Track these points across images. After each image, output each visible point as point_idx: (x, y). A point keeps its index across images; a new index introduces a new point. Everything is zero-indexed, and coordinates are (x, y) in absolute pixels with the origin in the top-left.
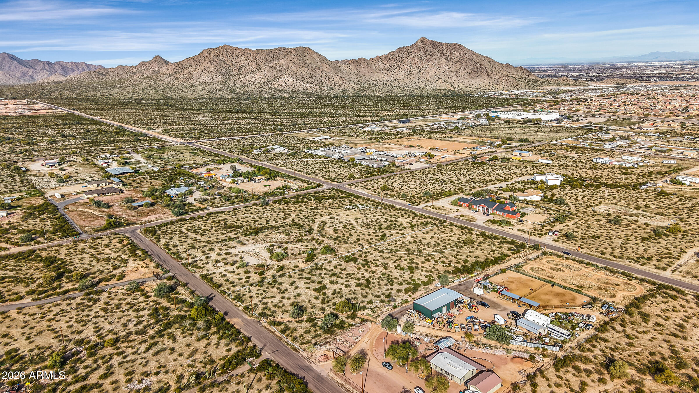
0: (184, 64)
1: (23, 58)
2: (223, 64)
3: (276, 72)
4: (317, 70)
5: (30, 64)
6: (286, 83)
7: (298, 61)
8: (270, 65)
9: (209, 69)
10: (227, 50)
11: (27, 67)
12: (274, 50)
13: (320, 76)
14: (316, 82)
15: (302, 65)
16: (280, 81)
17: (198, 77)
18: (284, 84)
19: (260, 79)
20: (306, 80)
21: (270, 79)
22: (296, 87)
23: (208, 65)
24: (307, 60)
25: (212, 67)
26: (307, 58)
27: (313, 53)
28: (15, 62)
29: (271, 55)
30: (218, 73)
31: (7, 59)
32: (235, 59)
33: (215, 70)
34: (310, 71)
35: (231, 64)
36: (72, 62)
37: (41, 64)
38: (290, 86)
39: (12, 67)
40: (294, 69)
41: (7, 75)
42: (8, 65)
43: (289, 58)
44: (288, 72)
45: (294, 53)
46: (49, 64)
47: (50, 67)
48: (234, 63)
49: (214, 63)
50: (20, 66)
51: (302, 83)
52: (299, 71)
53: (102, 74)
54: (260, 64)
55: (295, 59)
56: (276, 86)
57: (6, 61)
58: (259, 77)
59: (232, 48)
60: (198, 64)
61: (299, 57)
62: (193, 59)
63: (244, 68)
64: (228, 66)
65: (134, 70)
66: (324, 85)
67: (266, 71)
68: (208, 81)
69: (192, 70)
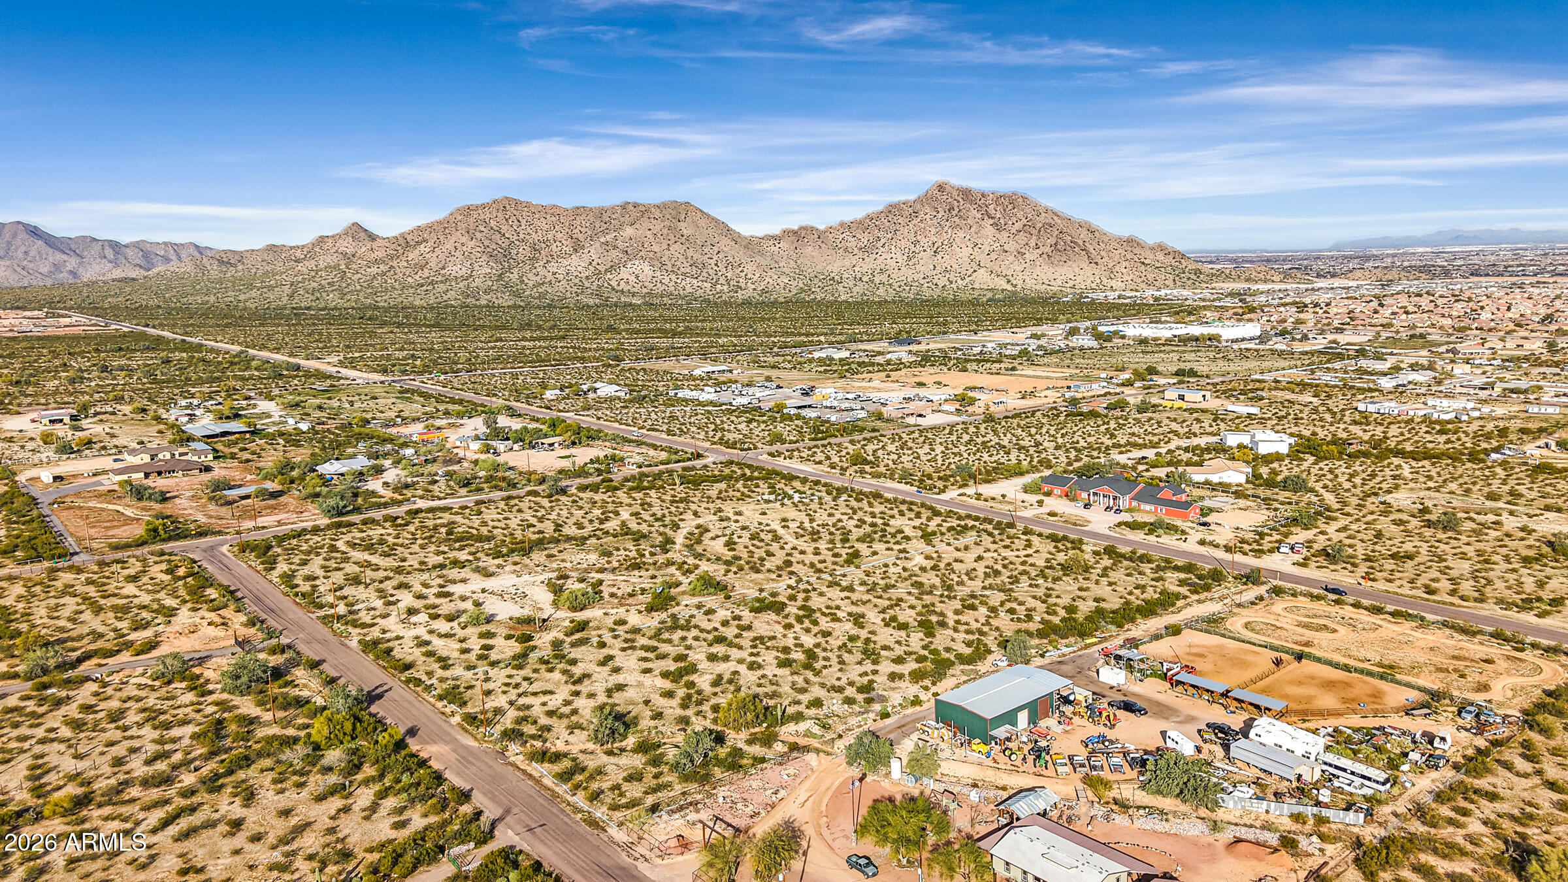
0: (409, 238)
1: (58, 232)
2: (497, 237)
3: (615, 254)
4: (706, 250)
5: (73, 246)
6: (637, 277)
7: (665, 231)
8: (603, 240)
9: (464, 248)
10: (508, 207)
11: (64, 253)
12: (613, 207)
13: (713, 262)
14: (704, 274)
15: (673, 239)
16: (624, 273)
17: (440, 266)
18: (632, 278)
19: (580, 269)
20: (682, 270)
21: (602, 268)
22: (659, 285)
25: (471, 244)
26: (685, 224)
27: (699, 214)
28: (40, 243)
29: (605, 218)
30: (485, 257)
31: (22, 235)
32: (523, 227)
33: (478, 249)
34: (690, 253)
35: (515, 238)
36: (166, 243)
37: (97, 247)
38: (646, 284)
39: (32, 254)
40: (656, 248)
41: (19, 269)
42: (23, 249)
43: (646, 223)
44: (641, 253)
45: (657, 214)
46: (115, 246)
47: (116, 253)
48: (522, 236)
49: (478, 235)
50: (50, 251)
51: (673, 277)
52: (667, 252)
53: (228, 263)
54: (581, 237)
55: (657, 227)
56: (614, 283)
57: (18, 241)
58: (577, 264)
59: (517, 203)
60: (442, 239)
61: (667, 223)
62: (430, 228)
63: (543, 245)
64: (507, 242)
65: (298, 254)
66: (722, 280)
67: (593, 251)
68: (461, 273)
69: (427, 250)
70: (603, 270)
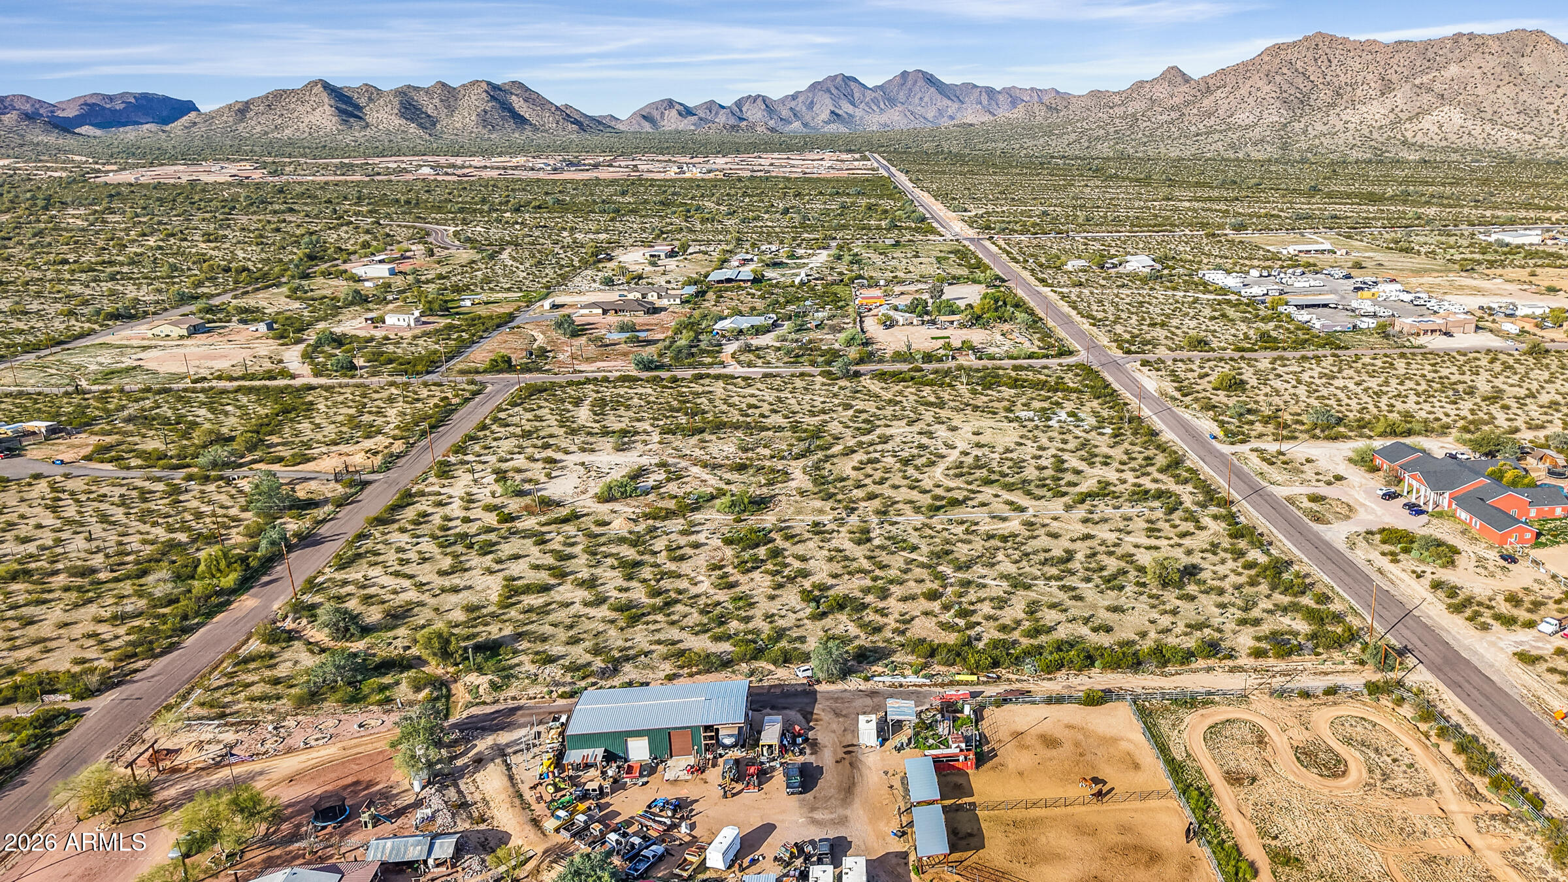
0: (1211, 82)
1: (947, 80)
2: (1301, 79)
3: (1426, 98)
4: (1546, 93)
5: (958, 93)
6: (1441, 127)
7: (1498, 70)
8: (1417, 82)
9: (1259, 94)
10: (1320, 46)
11: (949, 98)
12: (1442, 40)
13: (1552, 108)
14: (1534, 124)
15: (1507, 79)
16: (1427, 122)
17: (1229, 113)
18: (1435, 129)
19: (1377, 117)
20: (1505, 118)
21: (1403, 116)
22: (1466, 136)
23: (1260, 84)
24: (1528, 65)
25: (1267, 88)
26: (1530, 60)
27: (1552, 46)
28: (933, 89)
29: (1430, 54)
30: (1278, 104)
31: (921, 83)
32: (1333, 68)
33: (1274, 95)
34: (1523, 97)
35: (1321, 80)
36: (1032, 89)
37: (976, 92)
38: (1449, 136)
39: (926, 99)
40: (1481, 91)
41: (908, 114)
42: (919, 95)
43: (1477, 59)
44: (1460, 98)
45: (1495, 46)
46: (990, 92)
47: (990, 98)
48: (1328, 78)
49: (1278, 78)
50: (940, 96)
51: (1488, 127)
52: (1492, 96)
53: (1056, 109)
54: (1394, 78)
55: (1490, 63)
56: (1409, 135)
57: (917, 88)
58: (1376, 111)
59: (1333, 39)
60: (1240, 82)
61: (1504, 59)
62: (1235, 69)
63: (1349, 88)
64: (1310, 85)
65: (1117, 100)
66: (1556, 133)
67: (1401, 97)
68: (1247, 121)
69: (1223, 95)
70: (1404, 118)
